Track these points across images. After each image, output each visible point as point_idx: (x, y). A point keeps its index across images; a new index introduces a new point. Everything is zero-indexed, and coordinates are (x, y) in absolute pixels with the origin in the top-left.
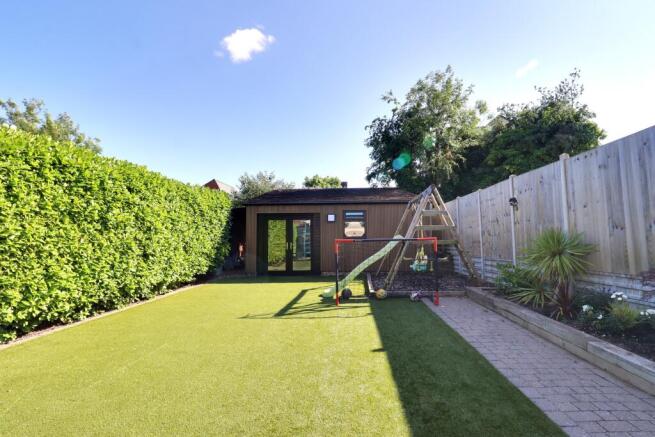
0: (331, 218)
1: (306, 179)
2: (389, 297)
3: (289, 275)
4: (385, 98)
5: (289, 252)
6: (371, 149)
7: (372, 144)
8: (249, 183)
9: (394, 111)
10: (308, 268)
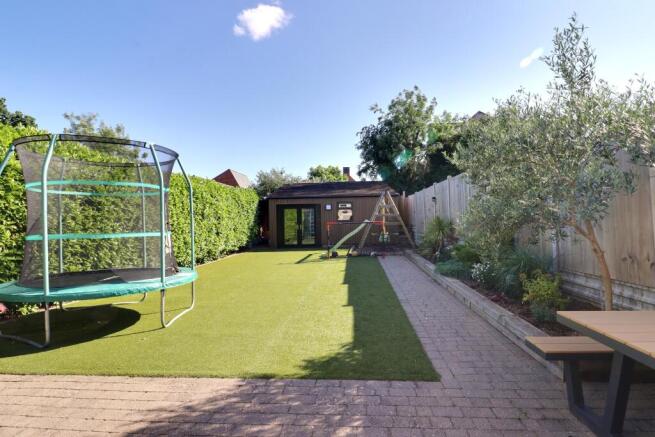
0: (329, 207)
1: (311, 169)
2: (359, 256)
3: (300, 247)
4: (372, 109)
5: (299, 232)
6: (361, 151)
7: (361, 147)
8: (265, 177)
9: (380, 119)
10: (313, 242)
